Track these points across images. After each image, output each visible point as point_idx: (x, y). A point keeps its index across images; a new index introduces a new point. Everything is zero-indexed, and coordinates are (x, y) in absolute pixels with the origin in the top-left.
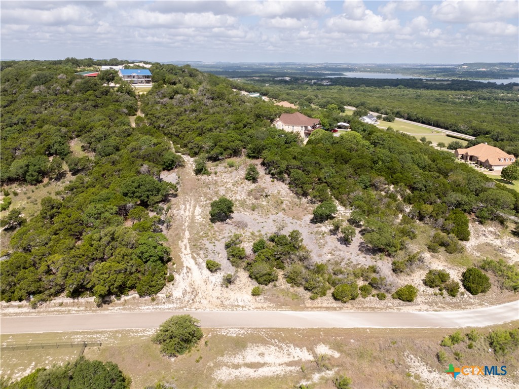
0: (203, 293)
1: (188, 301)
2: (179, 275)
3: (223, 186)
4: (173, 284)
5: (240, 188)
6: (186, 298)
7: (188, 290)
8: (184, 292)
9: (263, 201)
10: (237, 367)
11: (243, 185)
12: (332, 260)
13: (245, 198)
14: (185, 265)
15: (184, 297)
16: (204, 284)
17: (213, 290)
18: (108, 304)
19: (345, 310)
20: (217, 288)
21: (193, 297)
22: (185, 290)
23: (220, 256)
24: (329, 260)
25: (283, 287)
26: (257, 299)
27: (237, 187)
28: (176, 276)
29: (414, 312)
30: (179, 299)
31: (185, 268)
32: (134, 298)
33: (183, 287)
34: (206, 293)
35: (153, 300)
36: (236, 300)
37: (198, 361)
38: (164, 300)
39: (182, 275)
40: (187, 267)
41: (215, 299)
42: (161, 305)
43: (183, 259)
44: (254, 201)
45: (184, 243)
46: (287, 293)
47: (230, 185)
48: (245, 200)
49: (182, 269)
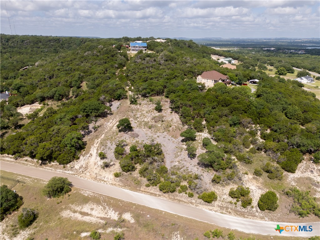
0: (90, 169)
1: (81, 172)
2: (83, 157)
3: (140, 112)
4: (77, 161)
6: (80, 170)
7: (84, 166)
9: (159, 124)
10: (75, 212)
11: (152, 113)
12: (177, 166)
13: (150, 120)
14: (90, 153)
15: (79, 169)
16: (93, 164)
17: (96, 169)
18: (45, 165)
19: (162, 198)
20: (98, 168)
21: (84, 170)
22: (82, 166)
23: (111, 151)
24: (175, 166)
25: (135, 176)
26: (116, 179)
27: (148, 114)
28: (81, 158)
29: (206, 210)
30: (77, 169)
31: (89, 154)
32: (56, 164)
33: (82, 164)
34: (91, 170)
35: (64, 167)
36: (104, 177)
37: (58, 203)
38: (69, 169)
39: (85, 157)
40: (91, 154)
41: (94, 174)
42: (67, 171)
43: (92, 149)
44: (154, 123)
45: (98, 141)
46: (135, 180)
47: (145, 112)
48: (149, 122)
49: (87, 154)
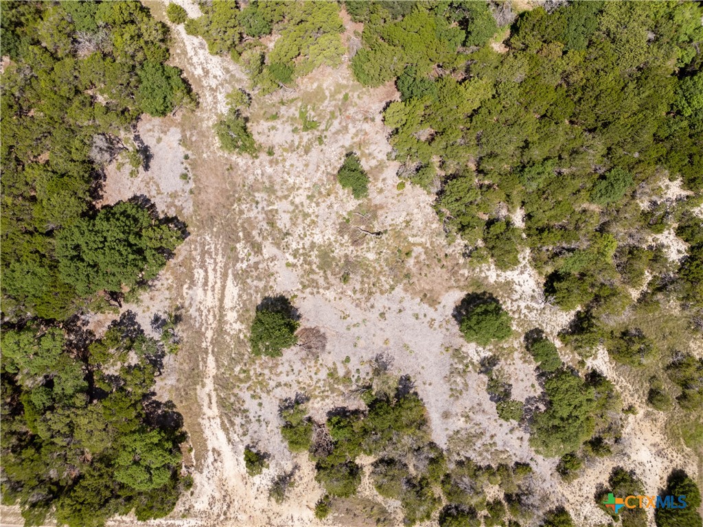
0: (240, 501)
1: (219, 516)
2: (201, 473)
3: (286, 197)
4: (192, 493)
5: (322, 210)
6: (216, 510)
7: (217, 495)
8: (211, 500)
9: (369, 250)
11: (332, 197)
12: (463, 432)
13: (332, 239)
14: (210, 448)
15: (211, 509)
16: (241, 484)
17: (256, 498)
20: (262, 496)
21: (225, 508)
22: (213, 497)
23: (269, 428)
24: (458, 432)
25: (367, 493)
27: (318, 204)
28: (197, 478)
30: (205, 512)
31: (210, 453)
33: (209, 493)
34: (245, 502)
36: (290, 517)
39: (205, 471)
40: (214, 450)
41: (258, 513)
42: (178, 519)
43: (207, 433)
44: (351, 248)
45: (207, 390)
47: (301, 197)
48: (330, 244)
49: (205, 459)
